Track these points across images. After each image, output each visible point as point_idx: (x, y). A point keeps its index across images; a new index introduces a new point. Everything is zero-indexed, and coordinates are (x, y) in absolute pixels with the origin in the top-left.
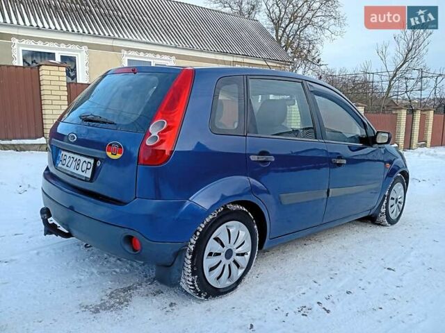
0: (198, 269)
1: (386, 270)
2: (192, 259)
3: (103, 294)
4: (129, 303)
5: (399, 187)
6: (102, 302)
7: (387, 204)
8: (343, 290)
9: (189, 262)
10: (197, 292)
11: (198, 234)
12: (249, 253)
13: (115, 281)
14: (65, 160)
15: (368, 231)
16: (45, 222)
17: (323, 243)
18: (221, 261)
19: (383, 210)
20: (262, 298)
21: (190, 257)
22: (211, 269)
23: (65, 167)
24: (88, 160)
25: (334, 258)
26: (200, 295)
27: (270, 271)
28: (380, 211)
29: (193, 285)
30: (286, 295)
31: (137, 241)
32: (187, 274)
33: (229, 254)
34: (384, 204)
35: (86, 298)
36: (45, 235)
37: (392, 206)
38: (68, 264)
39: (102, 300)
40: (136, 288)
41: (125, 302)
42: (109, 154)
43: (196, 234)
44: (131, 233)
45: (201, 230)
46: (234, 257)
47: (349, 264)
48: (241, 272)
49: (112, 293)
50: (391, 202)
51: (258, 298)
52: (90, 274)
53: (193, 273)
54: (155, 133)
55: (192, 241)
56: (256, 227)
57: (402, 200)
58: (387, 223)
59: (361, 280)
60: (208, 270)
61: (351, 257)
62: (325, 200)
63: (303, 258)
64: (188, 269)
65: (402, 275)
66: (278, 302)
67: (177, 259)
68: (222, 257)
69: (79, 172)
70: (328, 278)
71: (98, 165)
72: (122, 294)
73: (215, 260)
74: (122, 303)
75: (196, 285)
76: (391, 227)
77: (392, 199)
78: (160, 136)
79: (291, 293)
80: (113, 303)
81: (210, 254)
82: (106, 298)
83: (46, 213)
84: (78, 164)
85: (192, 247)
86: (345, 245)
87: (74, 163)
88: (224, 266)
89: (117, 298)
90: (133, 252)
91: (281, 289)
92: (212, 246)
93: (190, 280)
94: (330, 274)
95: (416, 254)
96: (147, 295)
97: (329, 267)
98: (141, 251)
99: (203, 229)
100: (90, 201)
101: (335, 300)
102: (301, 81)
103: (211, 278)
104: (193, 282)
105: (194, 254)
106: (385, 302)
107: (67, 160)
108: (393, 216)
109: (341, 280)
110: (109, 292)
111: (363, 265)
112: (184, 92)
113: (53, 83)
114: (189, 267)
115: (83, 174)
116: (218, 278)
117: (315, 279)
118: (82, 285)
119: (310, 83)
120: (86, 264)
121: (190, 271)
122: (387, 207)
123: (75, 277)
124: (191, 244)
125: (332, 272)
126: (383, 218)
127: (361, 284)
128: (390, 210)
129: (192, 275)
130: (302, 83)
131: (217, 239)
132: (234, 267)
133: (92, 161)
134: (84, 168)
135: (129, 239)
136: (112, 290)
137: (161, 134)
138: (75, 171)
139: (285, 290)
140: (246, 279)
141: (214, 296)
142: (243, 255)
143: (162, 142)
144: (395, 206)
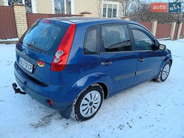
0: (77, 112)
1: (158, 106)
2: (75, 108)
3: (40, 118)
4: (50, 123)
5: (167, 66)
6: (39, 122)
7: (161, 74)
8: (138, 116)
9: (74, 109)
10: (77, 120)
11: (78, 98)
12: (100, 102)
13: (45, 112)
14: (22, 61)
15: (152, 85)
16: (15, 89)
17: (132, 92)
18: (87, 107)
19: (160, 76)
20: (104, 121)
21: (74, 107)
22: (83, 111)
23: (22, 65)
24: (31, 64)
25: (136, 100)
26: (79, 121)
27: (109, 107)
28: (158, 77)
29: (76, 118)
30: (114, 119)
31: (52, 102)
32: (73, 113)
33: (91, 104)
34: (160, 74)
35: (33, 121)
36: (15, 93)
37: (163, 74)
38: (26, 102)
39: (39, 121)
40: (53, 115)
41: (48, 123)
42: (39, 64)
43: (77, 98)
44: (49, 99)
45: (79, 96)
46: (93, 105)
47: (142, 103)
48: (96, 109)
49: (43, 118)
50: (163, 73)
51: (103, 121)
52: (35, 108)
53: (76, 113)
54: (58, 57)
55: (75, 101)
56: (103, 91)
57: (168, 71)
58: (161, 81)
59: (146, 111)
60: (82, 111)
61: (143, 99)
62: (134, 77)
63: (123, 100)
64: (73, 112)
65: (164, 109)
66: (111, 123)
67: (68, 109)
68: (88, 106)
69: (27, 69)
70: (133, 110)
71: (35, 67)
72: (48, 119)
73: (85, 107)
74: (47, 123)
75: (77, 118)
76: (162, 83)
77: (164, 71)
78: (60, 58)
79: (117, 118)
80: (43, 123)
81: (83, 105)
82: (41, 120)
83: (15, 85)
84: (27, 65)
85: (75, 103)
86: (142, 92)
87: (25, 64)
88: (89, 108)
89: (45, 121)
90: (50, 106)
91: (112, 116)
92: (84, 101)
93: (74, 116)
94: (133, 108)
95: (171, 97)
96: (58, 119)
97: (134, 104)
98: (54, 105)
99: (80, 96)
100: (32, 83)
101: (134, 122)
102: (126, 24)
103: (83, 114)
104: (75, 116)
105: (76, 106)
106: (155, 122)
107: (23, 62)
108: (163, 78)
109: (138, 111)
110: (42, 117)
111: (148, 103)
112: (71, 36)
113: (20, 14)
114: (74, 111)
115: (29, 70)
116: (86, 114)
117: (127, 111)
118: (32, 113)
119: (131, 24)
120: (34, 102)
121: (74, 112)
122: (161, 75)
123: (29, 109)
124: (75, 102)
125: (135, 107)
126: (159, 80)
127: (146, 113)
128: (163, 76)
129: (75, 114)
130: (127, 25)
131: (86, 99)
132: (93, 108)
133: (32, 65)
134: (29, 68)
135: (49, 101)
136: (43, 116)
137: (60, 57)
138: (26, 68)
139: (114, 116)
140: (98, 111)
141: (84, 121)
142: (97, 103)
143: (61, 61)
144: (165, 74)
